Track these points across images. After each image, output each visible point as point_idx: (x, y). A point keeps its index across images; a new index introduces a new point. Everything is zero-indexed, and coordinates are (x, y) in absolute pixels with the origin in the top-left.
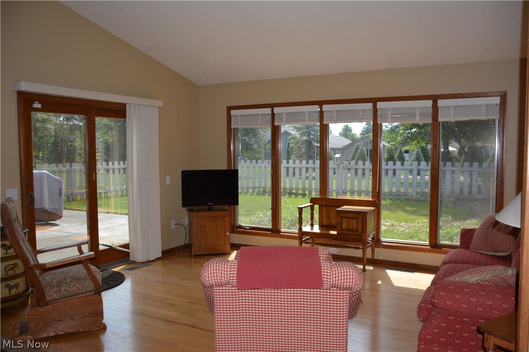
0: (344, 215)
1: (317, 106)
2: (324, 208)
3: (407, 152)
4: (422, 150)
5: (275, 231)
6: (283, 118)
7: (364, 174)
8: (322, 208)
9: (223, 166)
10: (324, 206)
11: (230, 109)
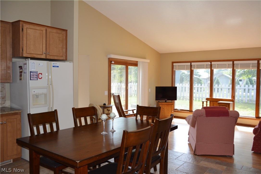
0: (221, 104)
1: (210, 62)
2: (212, 102)
3: (241, 80)
4: (249, 80)
5: (191, 111)
6: (195, 67)
7: (218, 91)
8: (210, 102)
9: (170, 85)
10: (211, 101)
11: (173, 63)
